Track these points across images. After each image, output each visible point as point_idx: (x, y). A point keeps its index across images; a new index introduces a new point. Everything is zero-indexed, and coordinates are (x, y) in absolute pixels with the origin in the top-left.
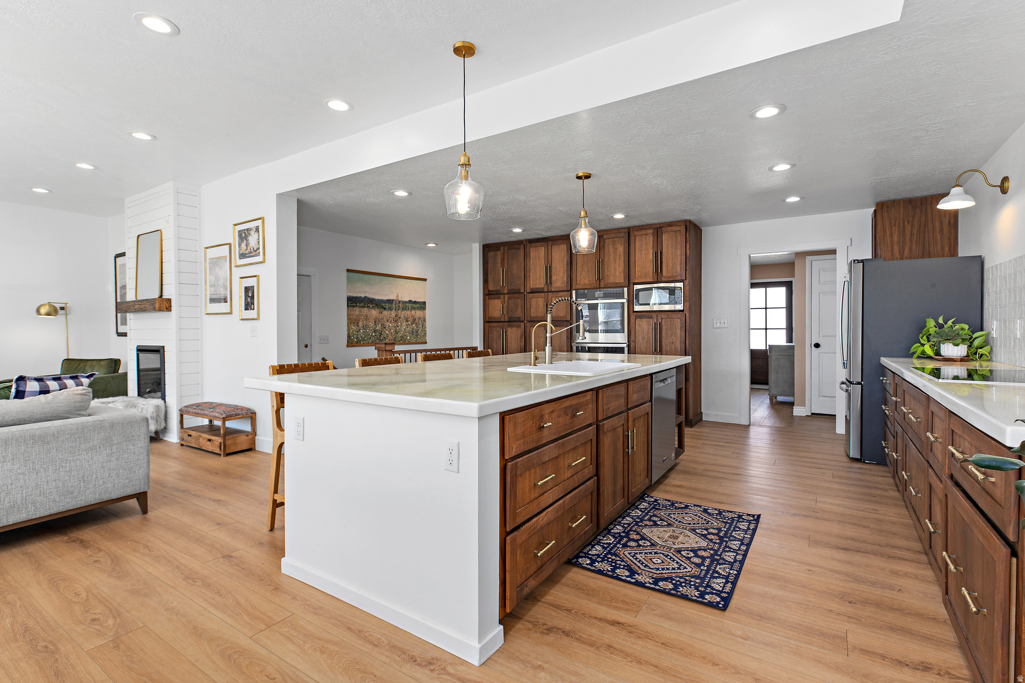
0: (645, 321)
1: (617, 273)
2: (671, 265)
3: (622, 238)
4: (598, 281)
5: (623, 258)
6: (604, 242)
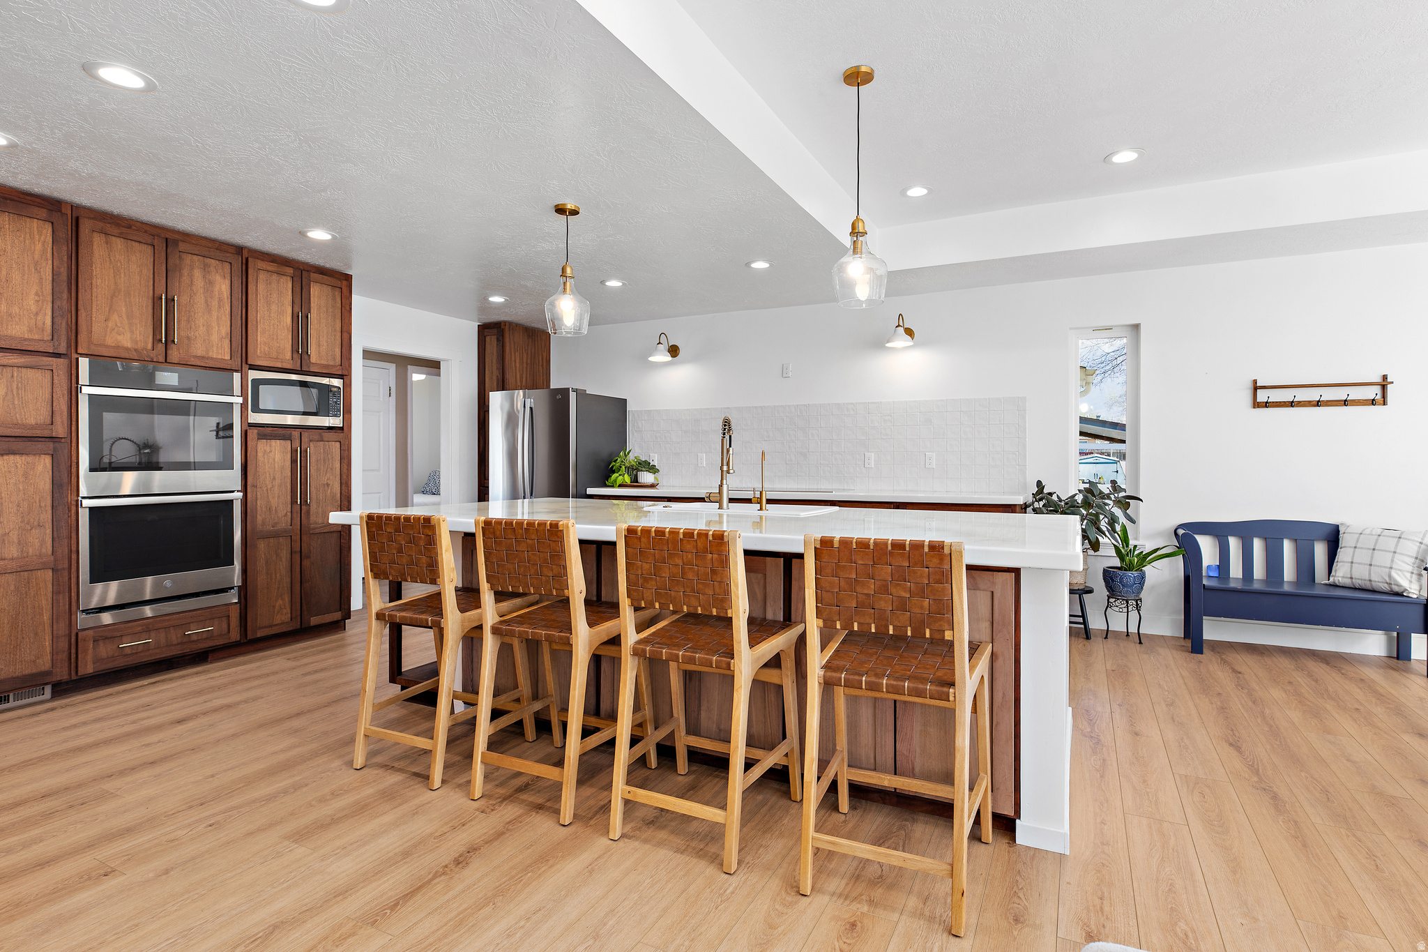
0: (276, 444)
1: (215, 338)
2: (325, 344)
3: (227, 266)
4: (161, 347)
5: (229, 309)
6: (180, 257)
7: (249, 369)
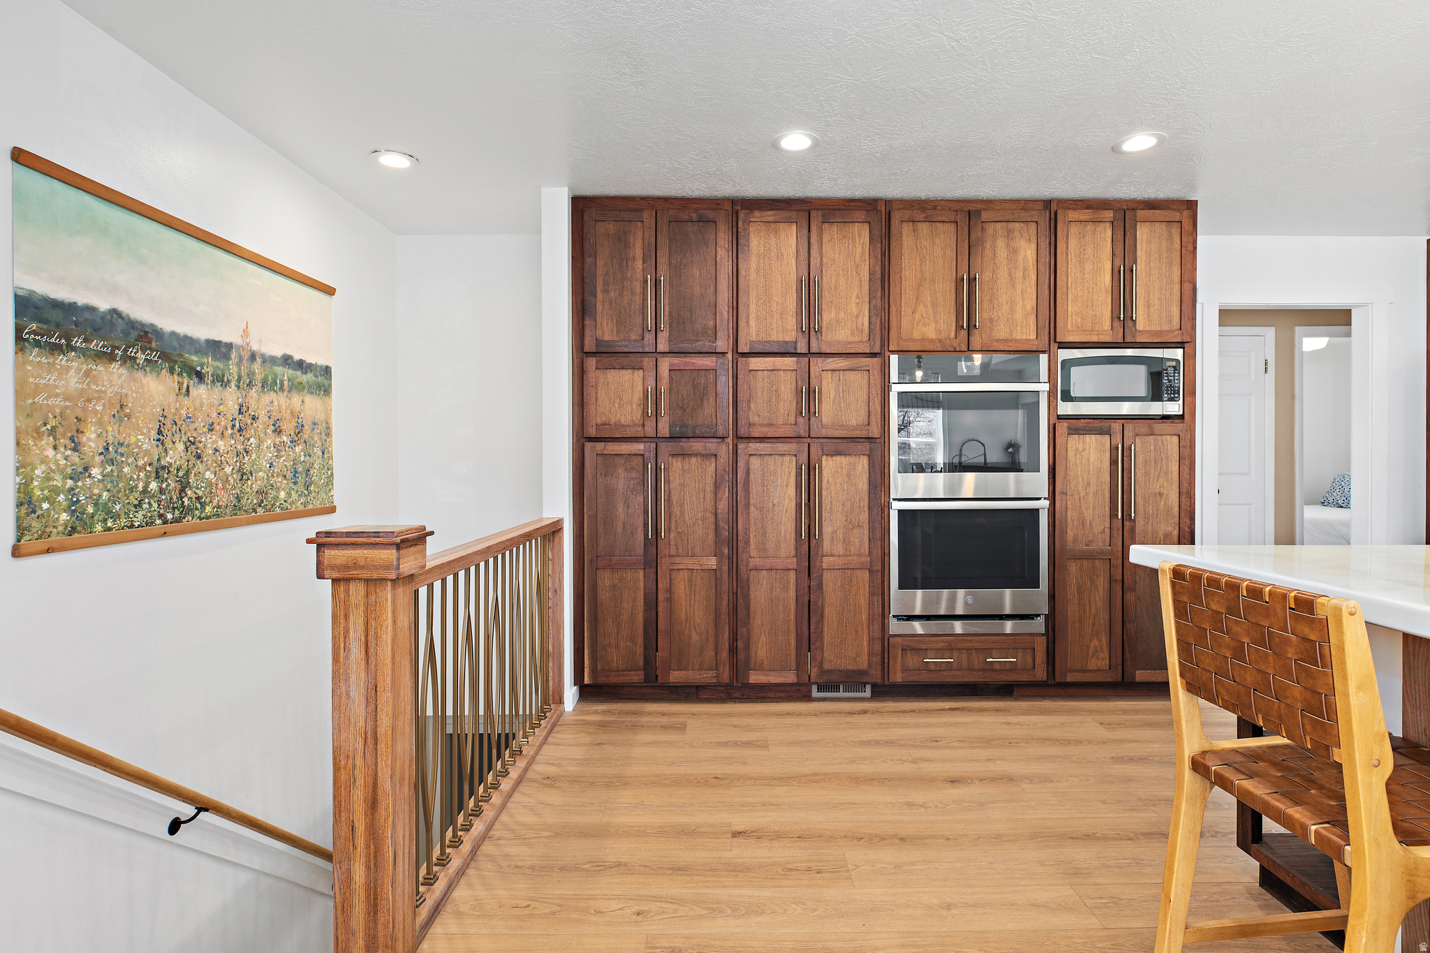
0: (1091, 440)
1: (1019, 315)
2: (1157, 303)
3: (1033, 226)
4: (964, 333)
5: (1034, 277)
6: (983, 229)
7: (1059, 348)
